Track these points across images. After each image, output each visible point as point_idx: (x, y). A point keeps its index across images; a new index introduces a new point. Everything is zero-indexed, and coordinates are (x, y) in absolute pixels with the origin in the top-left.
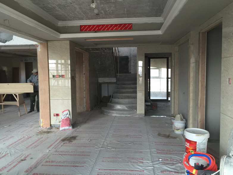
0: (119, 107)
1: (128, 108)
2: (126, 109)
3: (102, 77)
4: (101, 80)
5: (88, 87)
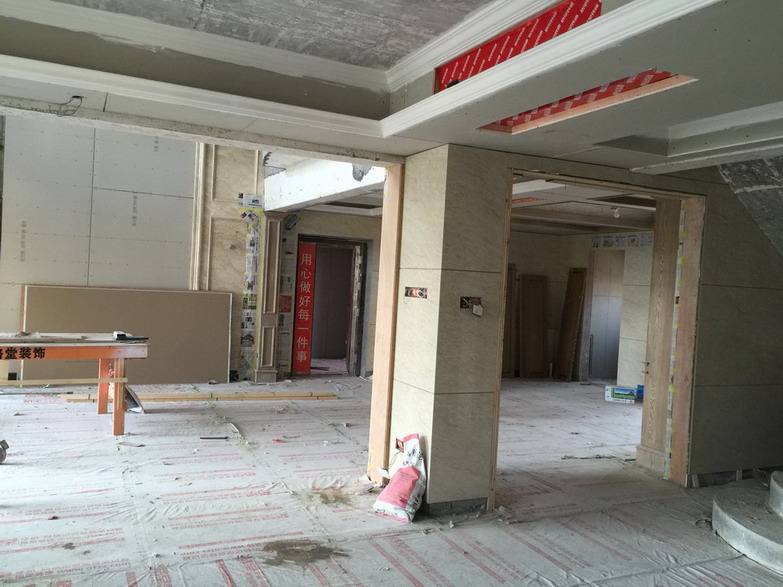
5: (689, 366)
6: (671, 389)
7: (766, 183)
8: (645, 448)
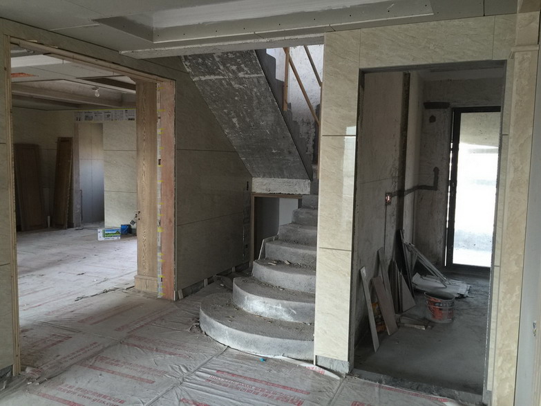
0: (256, 305)
1: (293, 315)
2: (287, 318)
3: (264, 176)
4: (261, 185)
5: (171, 211)
6: (159, 230)
7: (215, 74)
8: (141, 277)
